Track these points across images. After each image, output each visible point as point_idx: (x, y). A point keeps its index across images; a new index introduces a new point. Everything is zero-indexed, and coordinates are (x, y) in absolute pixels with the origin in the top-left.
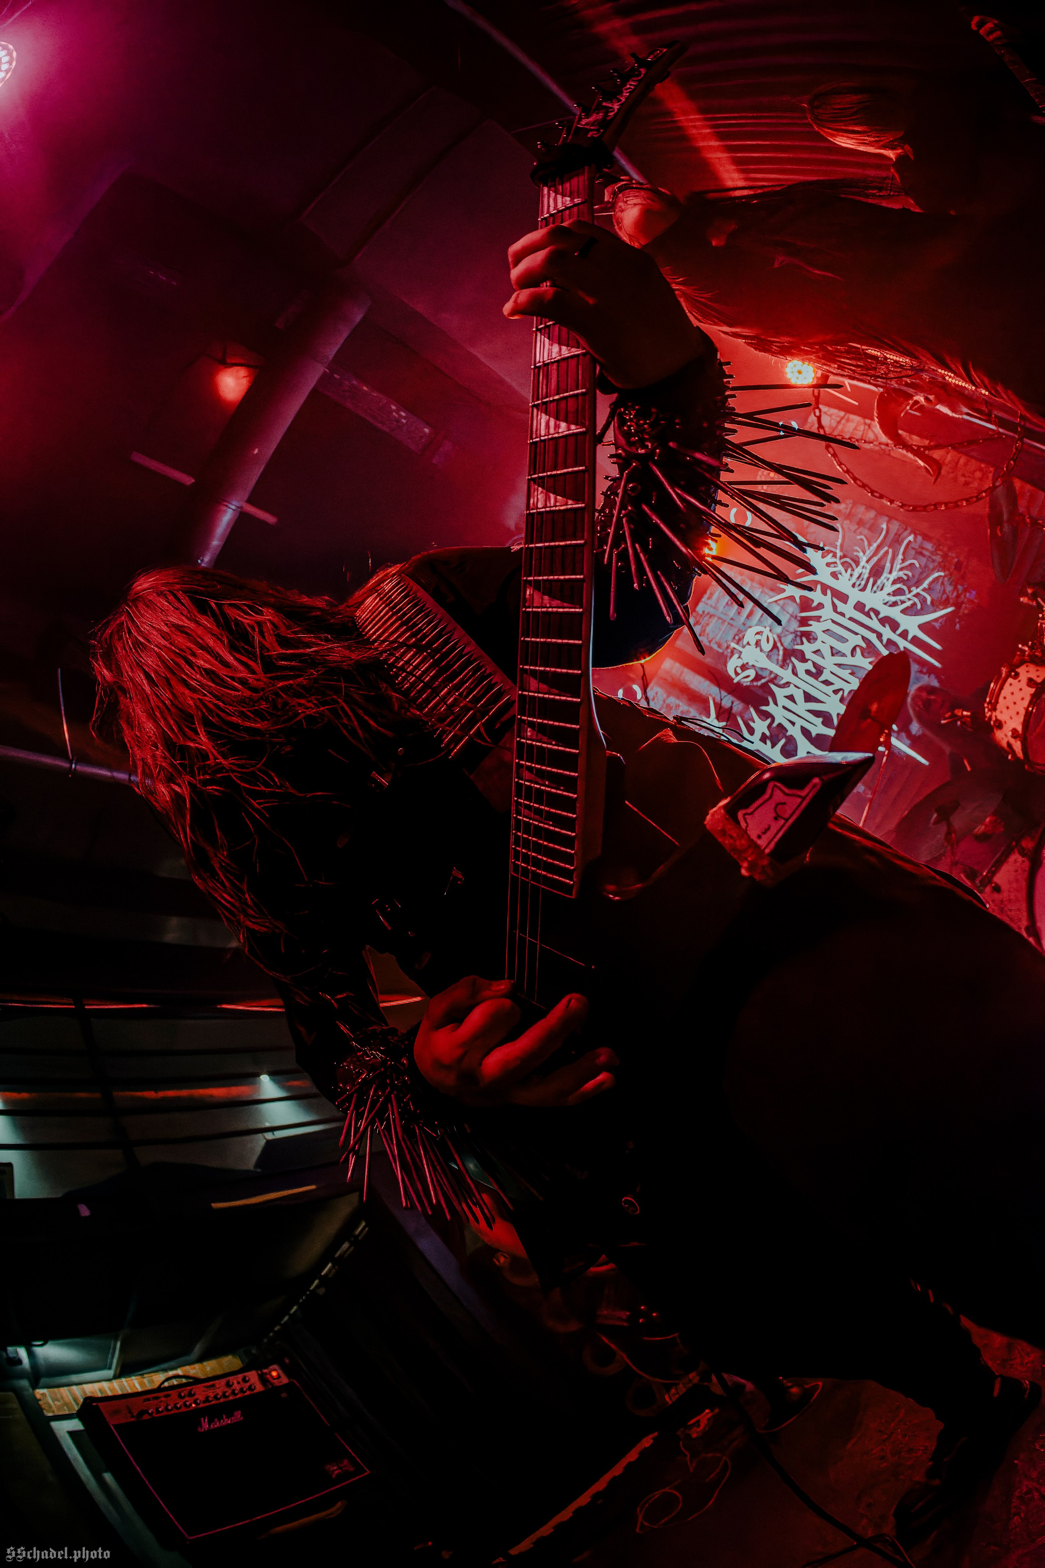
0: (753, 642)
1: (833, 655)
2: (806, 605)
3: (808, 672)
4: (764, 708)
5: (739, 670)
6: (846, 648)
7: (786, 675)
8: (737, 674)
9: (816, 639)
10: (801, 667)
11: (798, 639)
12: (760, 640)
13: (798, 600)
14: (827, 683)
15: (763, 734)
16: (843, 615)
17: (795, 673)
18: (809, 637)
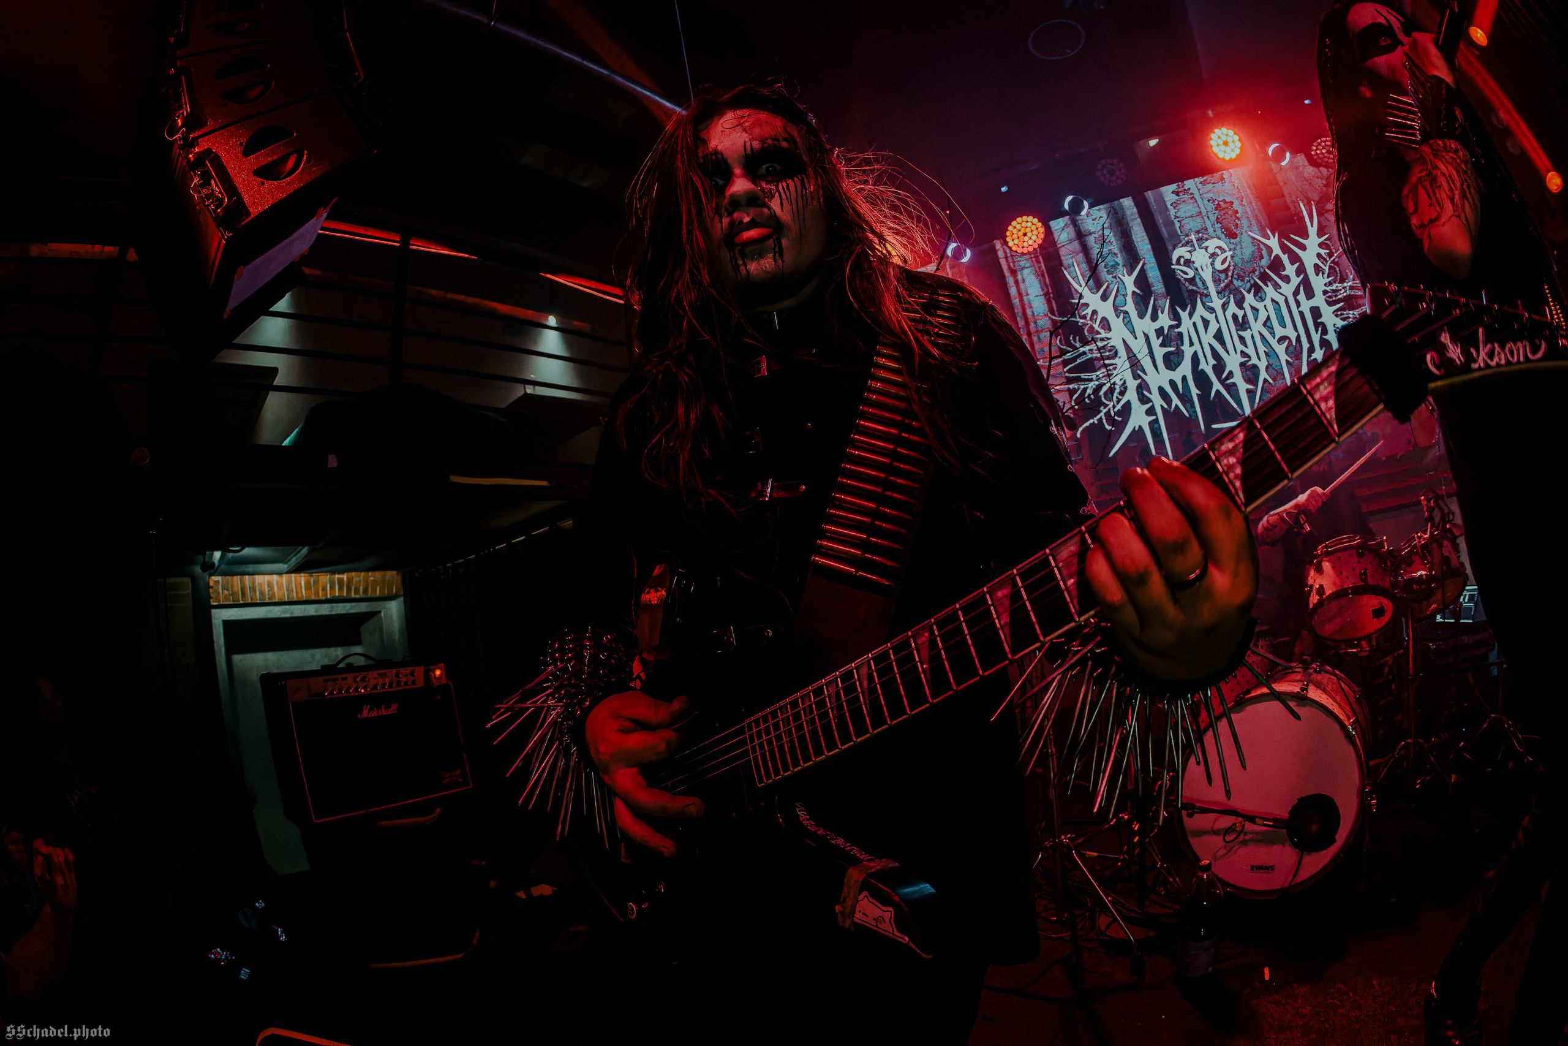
0: (1211, 250)
1: (1265, 325)
2: (1276, 265)
3: (1235, 317)
4: (1178, 309)
5: (1182, 261)
6: (1280, 332)
7: (1217, 303)
8: (1178, 263)
9: (1263, 301)
10: (1232, 308)
11: (1248, 285)
12: (1218, 255)
13: (1273, 255)
14: (1242, 340)
15: (1162, 328)
16: (1298, 304)
17: (1224, 307)
18: (1258, 291)
